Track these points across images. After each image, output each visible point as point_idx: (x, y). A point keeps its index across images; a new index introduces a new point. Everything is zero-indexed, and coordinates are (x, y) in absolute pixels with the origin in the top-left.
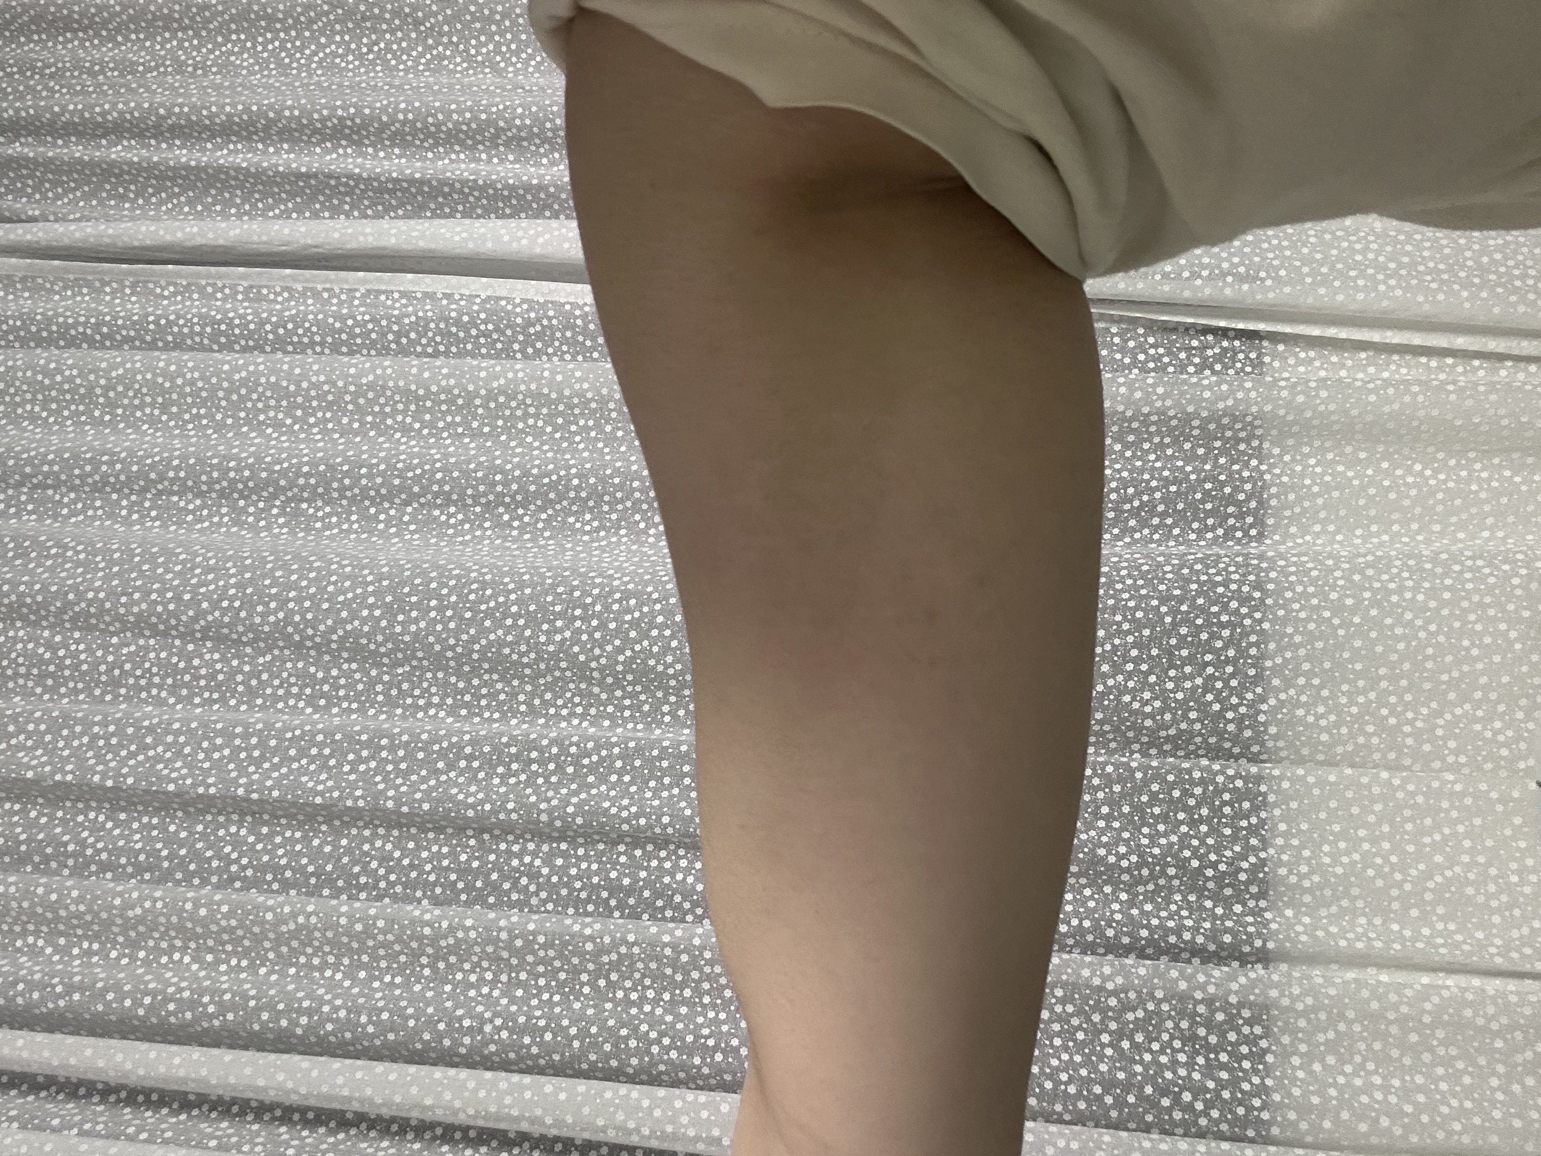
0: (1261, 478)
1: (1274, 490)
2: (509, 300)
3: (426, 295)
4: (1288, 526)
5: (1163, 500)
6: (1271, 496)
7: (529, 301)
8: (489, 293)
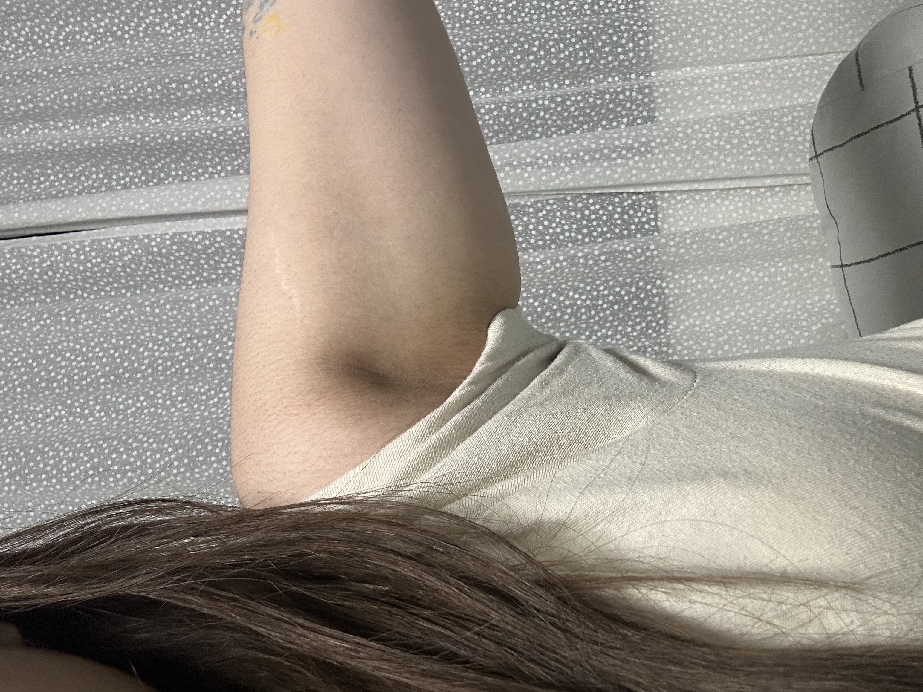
0: (663, 293)
1: (671, 299)
2: (188, 234)
3: (132, 238)
4: (680, 316)
5: (611, 314)
6: (670, 303)
7: (202, 233)
8: (174, 231)
